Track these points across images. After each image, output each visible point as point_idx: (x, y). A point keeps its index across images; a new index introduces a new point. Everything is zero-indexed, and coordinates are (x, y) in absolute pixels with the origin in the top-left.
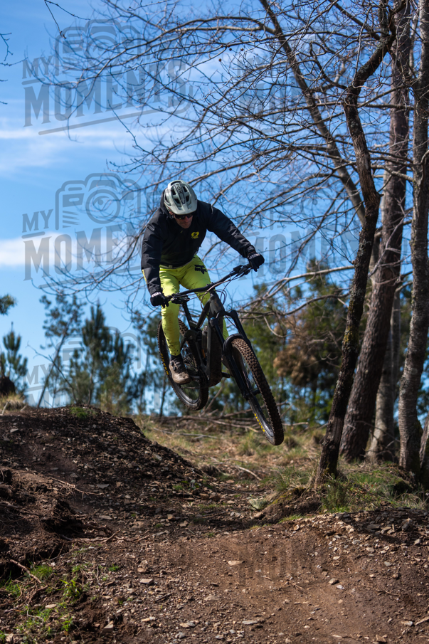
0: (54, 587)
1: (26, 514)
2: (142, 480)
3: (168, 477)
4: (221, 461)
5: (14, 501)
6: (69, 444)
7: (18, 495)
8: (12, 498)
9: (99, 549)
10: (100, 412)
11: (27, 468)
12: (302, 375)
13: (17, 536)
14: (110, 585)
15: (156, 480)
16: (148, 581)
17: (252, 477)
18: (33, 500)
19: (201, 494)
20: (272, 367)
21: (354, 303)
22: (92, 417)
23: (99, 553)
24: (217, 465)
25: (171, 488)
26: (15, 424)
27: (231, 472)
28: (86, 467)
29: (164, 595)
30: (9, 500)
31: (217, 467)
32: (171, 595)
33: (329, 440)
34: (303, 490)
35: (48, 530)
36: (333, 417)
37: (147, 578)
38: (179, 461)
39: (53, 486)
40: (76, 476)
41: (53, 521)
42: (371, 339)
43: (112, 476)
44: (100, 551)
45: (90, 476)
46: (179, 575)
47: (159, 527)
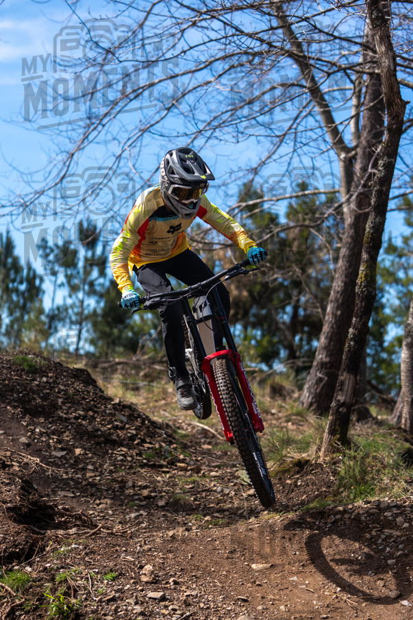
0: (34, 602)
2: (105, 446)
3: (136, 442)
4: (173, 415)
6: (15, 401)
9: (85, 548)
10: (50, 362)
14: (109, 601)
15: (123, 446)
16: (158, 595)
17: (211, 435)
19: (178, 464)
21: (372, 234)
22: (40, 368)
23: (87, 554)
24: (169, 420)
25: (141, 456)
27: (187, 429)
28: (37, 430)
29: (182, 615)
31: (171, 423)
32: (191, 615)
33: (339, 401)
34: (307, 462)
35: (15, 521)
36: (345, 373)
37: (155, 590)
38: (147, 422)
39: (12, 461)
40: (27, 442)
41: (20, 509)
42: (344, 276)
43: (69, 441)
44: (87, 551)
45: (43, 442)
46: (194, 586)
47: (133, 506)
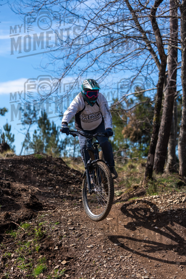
0: (31, 232)
1: (17, 201)
2: (67, 185)
3: (78, 183)
5: (12, 196)
6: (35, 170)
7: (14, 193)
8: (11, 194)
10: (48, 156)
11: (17, 182)
12: (134, 137)
13: (14, 211)
14: (55, 231)
15: (73, 184)
17: (115, 182)
18: (20, 195)
20: (121, 134)
21: (157, 104)
22: (44, 158)
23: (50, 217)
25: (80, 188)
26: (11, 163)
28: (42, 180)
29: (79, 234)
30: (9, 196)
32: (82, 234)
33: (148, 164)
34: (138, 186)
35: (27, 208)
36: (150, 154)
37: (72, 227)
39: (29, 189)
40: (38, 184)
41: (29, 204)
42: (164, 120)
43: (54, 184)
44: (50, 216)
45: (44, 184)
46: (85, 225)
47: (76, 205)
